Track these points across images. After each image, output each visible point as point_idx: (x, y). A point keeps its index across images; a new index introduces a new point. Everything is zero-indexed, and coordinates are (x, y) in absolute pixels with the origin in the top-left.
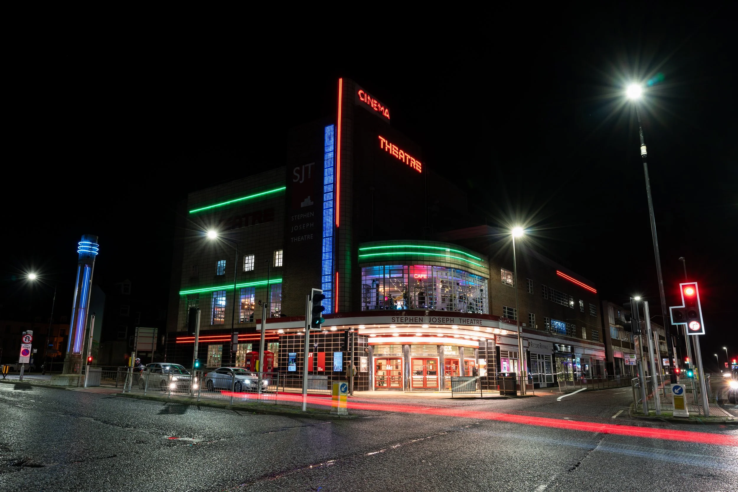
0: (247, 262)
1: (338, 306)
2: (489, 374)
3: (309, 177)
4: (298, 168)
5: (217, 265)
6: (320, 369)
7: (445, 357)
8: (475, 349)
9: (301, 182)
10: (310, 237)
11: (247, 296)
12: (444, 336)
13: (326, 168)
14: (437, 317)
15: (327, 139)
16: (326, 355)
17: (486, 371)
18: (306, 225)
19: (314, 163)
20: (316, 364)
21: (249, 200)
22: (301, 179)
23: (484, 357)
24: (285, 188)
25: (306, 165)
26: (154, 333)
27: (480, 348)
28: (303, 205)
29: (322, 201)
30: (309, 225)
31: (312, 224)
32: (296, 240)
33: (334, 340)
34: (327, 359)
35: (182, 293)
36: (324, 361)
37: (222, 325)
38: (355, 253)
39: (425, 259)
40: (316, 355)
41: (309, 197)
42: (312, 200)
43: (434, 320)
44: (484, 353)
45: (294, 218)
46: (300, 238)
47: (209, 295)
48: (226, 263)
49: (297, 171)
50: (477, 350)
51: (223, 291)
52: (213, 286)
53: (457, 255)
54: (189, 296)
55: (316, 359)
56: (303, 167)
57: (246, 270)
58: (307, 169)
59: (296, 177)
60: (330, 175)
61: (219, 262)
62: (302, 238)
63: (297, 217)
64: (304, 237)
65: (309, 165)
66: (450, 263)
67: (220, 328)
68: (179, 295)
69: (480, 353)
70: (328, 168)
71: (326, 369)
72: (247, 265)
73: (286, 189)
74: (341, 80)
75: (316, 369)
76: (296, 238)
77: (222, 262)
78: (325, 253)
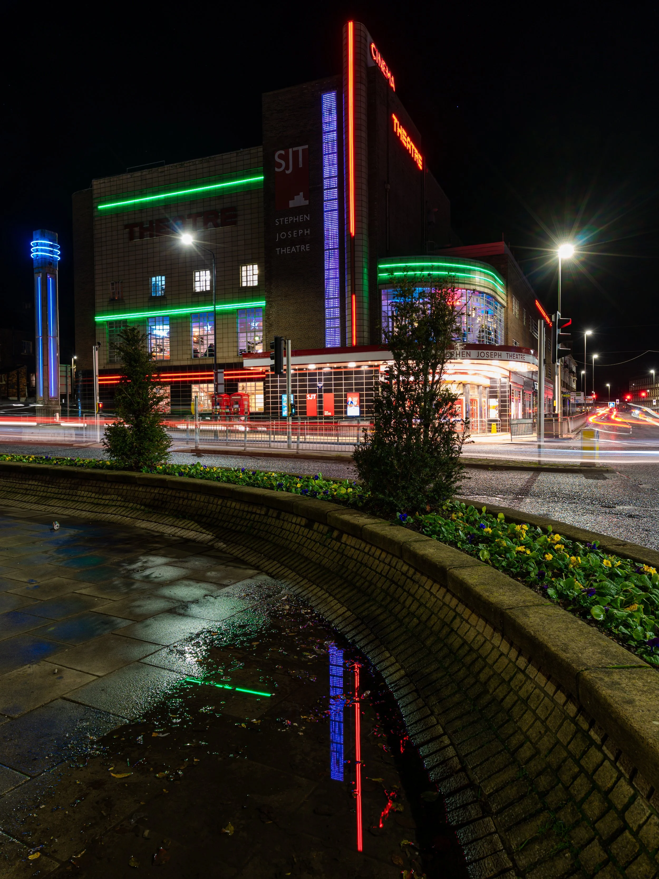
0: (197, 279)
1: (356, 337)
2: (500, 416)
3: (301, 165)
4: (283, 152)
5: (151, 282)
6: (327, 413)
7: (470, 397)
8: (486, 388)
9: (288, 172)
10: (305, 248)
11: (201, 324)
12: (455, 373)
13: (326, 155)
14: (485, 352)
15: (326, 113)
16: (335, 396)
17: (498, 412)
18: (298, 233)
19: (306, 147)
20: (321, 407)
21: (196, 195)
22: (287, 168)
23: (496, 397)
24: (261, 178)
25: (295, 149)
26: (66, 371)
27: (491, 387)
28: (292, 204)
29: (322, 200)
30: (304, 232)
31: (307, 230)
32: (284, 252)
33: (346, 379)
34: (336, 402)
35: (99, 319)
36: (333, 404)
37: (167, 361)
38: (373, 272)
39: (460, 281)
40: (320, 396)
41: (301, 194)
42: (306, 197)
43: (482, 355)
44: (496, 392)
45: (279, 221)
46: (291, 249)
47: (144, 322)
48: (166, 280)
49: (280, 156)
50: (488, 389)
51: (163, 317)
52: (149, 311)
53: (489, 277)
54: (110, 323)
55: (321, 402)
56: (290, 150)
57: (198, 290)
58: (296, 154)
59: (280, 165)
60: (333, 164)
61: (154, 279)
62: (294, 249)
63: (284, 221)
64: (296, 249)
65: (300, 149)
66: (484, 287)
67: (164, 364)
68: (95, 322)
69: (491, 392)
70: (329, 154)
71: (336, 412)
72: (197, 284)
73: (264, 179)
74: (351, 25)
75: (321, 413)
76: (283, 249)
77: (159, 278)
78: (329, 269)
